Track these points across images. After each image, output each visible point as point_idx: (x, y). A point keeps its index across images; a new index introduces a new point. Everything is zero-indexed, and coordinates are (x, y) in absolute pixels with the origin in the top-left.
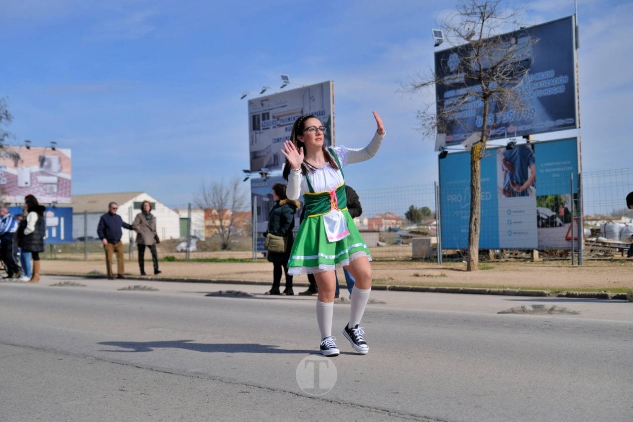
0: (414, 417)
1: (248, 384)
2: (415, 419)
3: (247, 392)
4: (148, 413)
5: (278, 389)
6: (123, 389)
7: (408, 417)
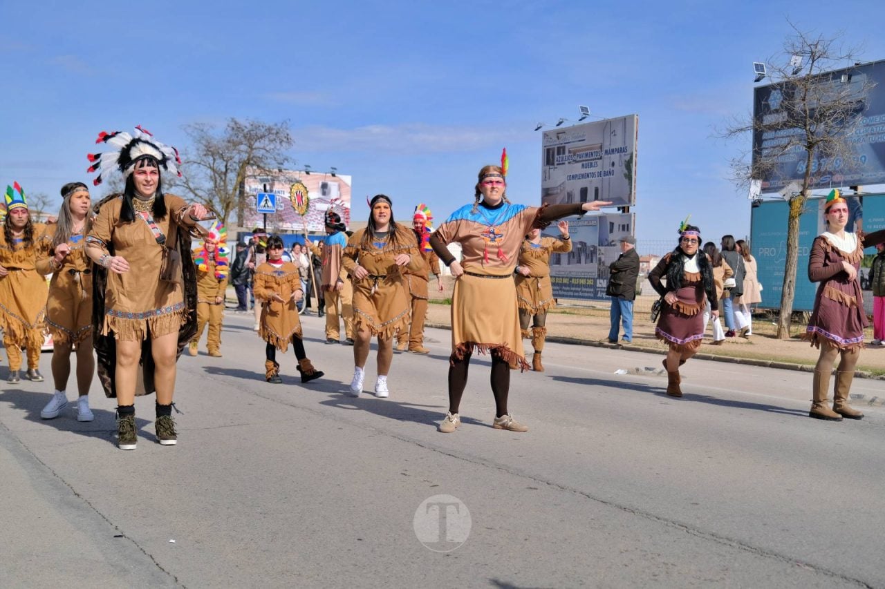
0: (715, 538)
1: (536, 478)
2: (715, 540)
3: (535, 489)
5: (568, 487)
6: (405, 472)
7: (709, 537)
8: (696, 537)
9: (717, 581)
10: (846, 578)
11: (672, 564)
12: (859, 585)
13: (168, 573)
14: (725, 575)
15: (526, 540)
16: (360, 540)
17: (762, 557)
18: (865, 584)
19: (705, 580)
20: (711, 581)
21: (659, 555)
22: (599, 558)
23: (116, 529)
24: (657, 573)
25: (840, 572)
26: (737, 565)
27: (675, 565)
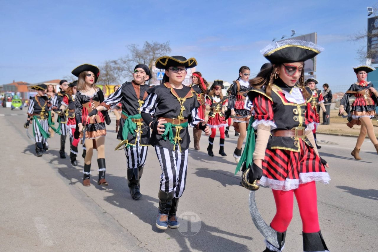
0: (350, 212)
2: (350, 213)
4: (230, 200)
7: (348, 212)
8: (342, 212)
9: (351, 230)
11: (332, 223)
13: (124, 228)
14: (355, 227)
15: (270, 213)
16: (201, 214)
17: (371, 220)
19: (346, 230)
20: (349, 230)
23: (104, 210)
24: (325, 227)
26: (360, 223)
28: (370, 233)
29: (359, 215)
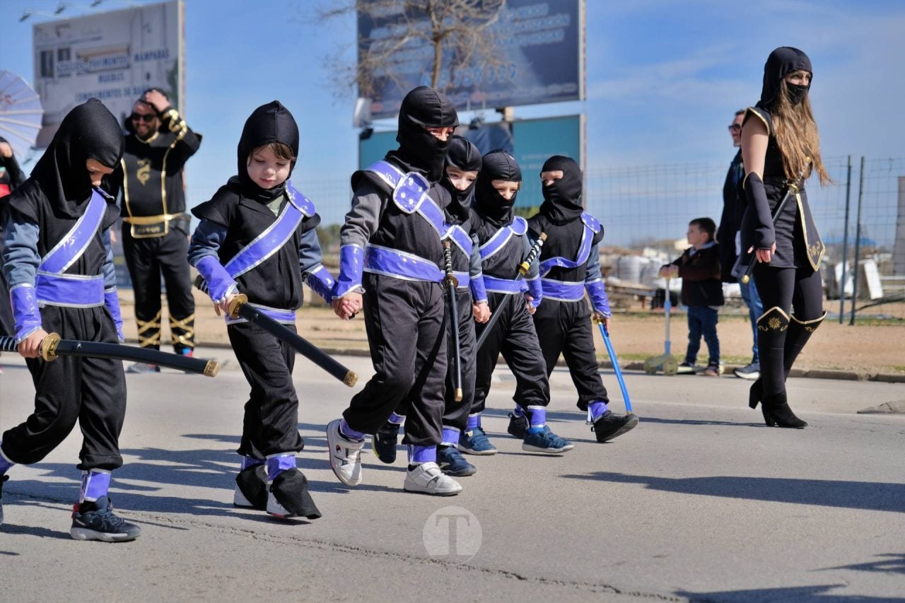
8: (268, 542)
9: (297, 590)
10: (487, 571)
11: (228, 577)
12: (507, 577)
14: (310, 582)
17: (366, 558)
18: (515, 574)
19: (279, 591)
20: (289, 591)
21: (208, 568)
22: (110, 579)
24: (203, 589)
25: (480, 565)
26: (328, 569)
27: (233, 578)
28: (362, 592)
29: (326, 546)
